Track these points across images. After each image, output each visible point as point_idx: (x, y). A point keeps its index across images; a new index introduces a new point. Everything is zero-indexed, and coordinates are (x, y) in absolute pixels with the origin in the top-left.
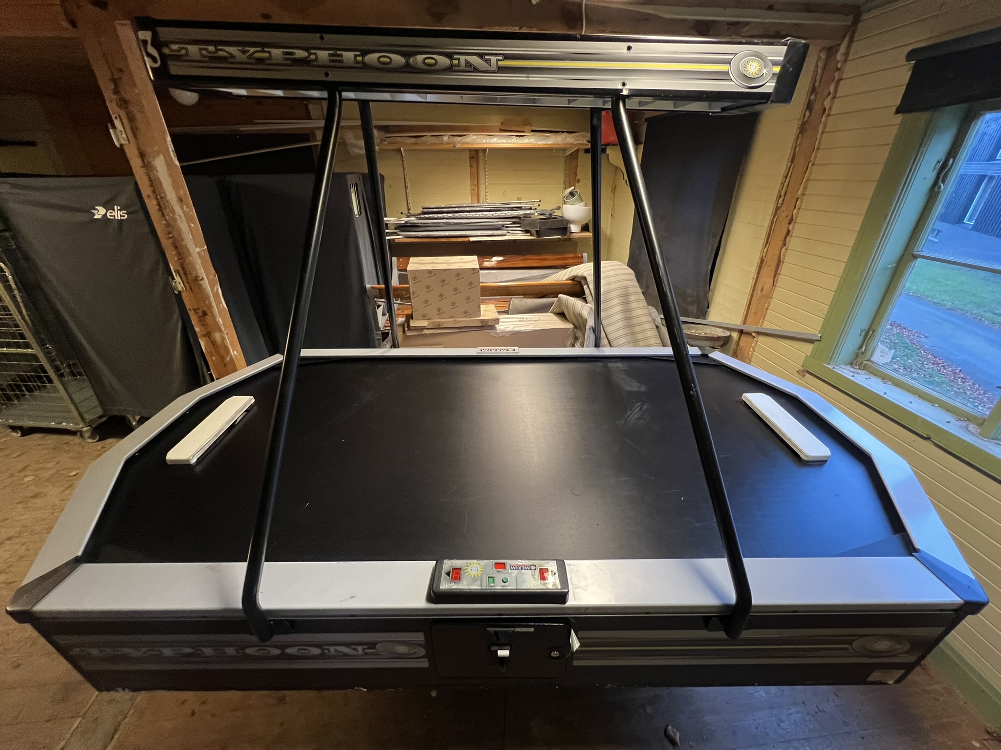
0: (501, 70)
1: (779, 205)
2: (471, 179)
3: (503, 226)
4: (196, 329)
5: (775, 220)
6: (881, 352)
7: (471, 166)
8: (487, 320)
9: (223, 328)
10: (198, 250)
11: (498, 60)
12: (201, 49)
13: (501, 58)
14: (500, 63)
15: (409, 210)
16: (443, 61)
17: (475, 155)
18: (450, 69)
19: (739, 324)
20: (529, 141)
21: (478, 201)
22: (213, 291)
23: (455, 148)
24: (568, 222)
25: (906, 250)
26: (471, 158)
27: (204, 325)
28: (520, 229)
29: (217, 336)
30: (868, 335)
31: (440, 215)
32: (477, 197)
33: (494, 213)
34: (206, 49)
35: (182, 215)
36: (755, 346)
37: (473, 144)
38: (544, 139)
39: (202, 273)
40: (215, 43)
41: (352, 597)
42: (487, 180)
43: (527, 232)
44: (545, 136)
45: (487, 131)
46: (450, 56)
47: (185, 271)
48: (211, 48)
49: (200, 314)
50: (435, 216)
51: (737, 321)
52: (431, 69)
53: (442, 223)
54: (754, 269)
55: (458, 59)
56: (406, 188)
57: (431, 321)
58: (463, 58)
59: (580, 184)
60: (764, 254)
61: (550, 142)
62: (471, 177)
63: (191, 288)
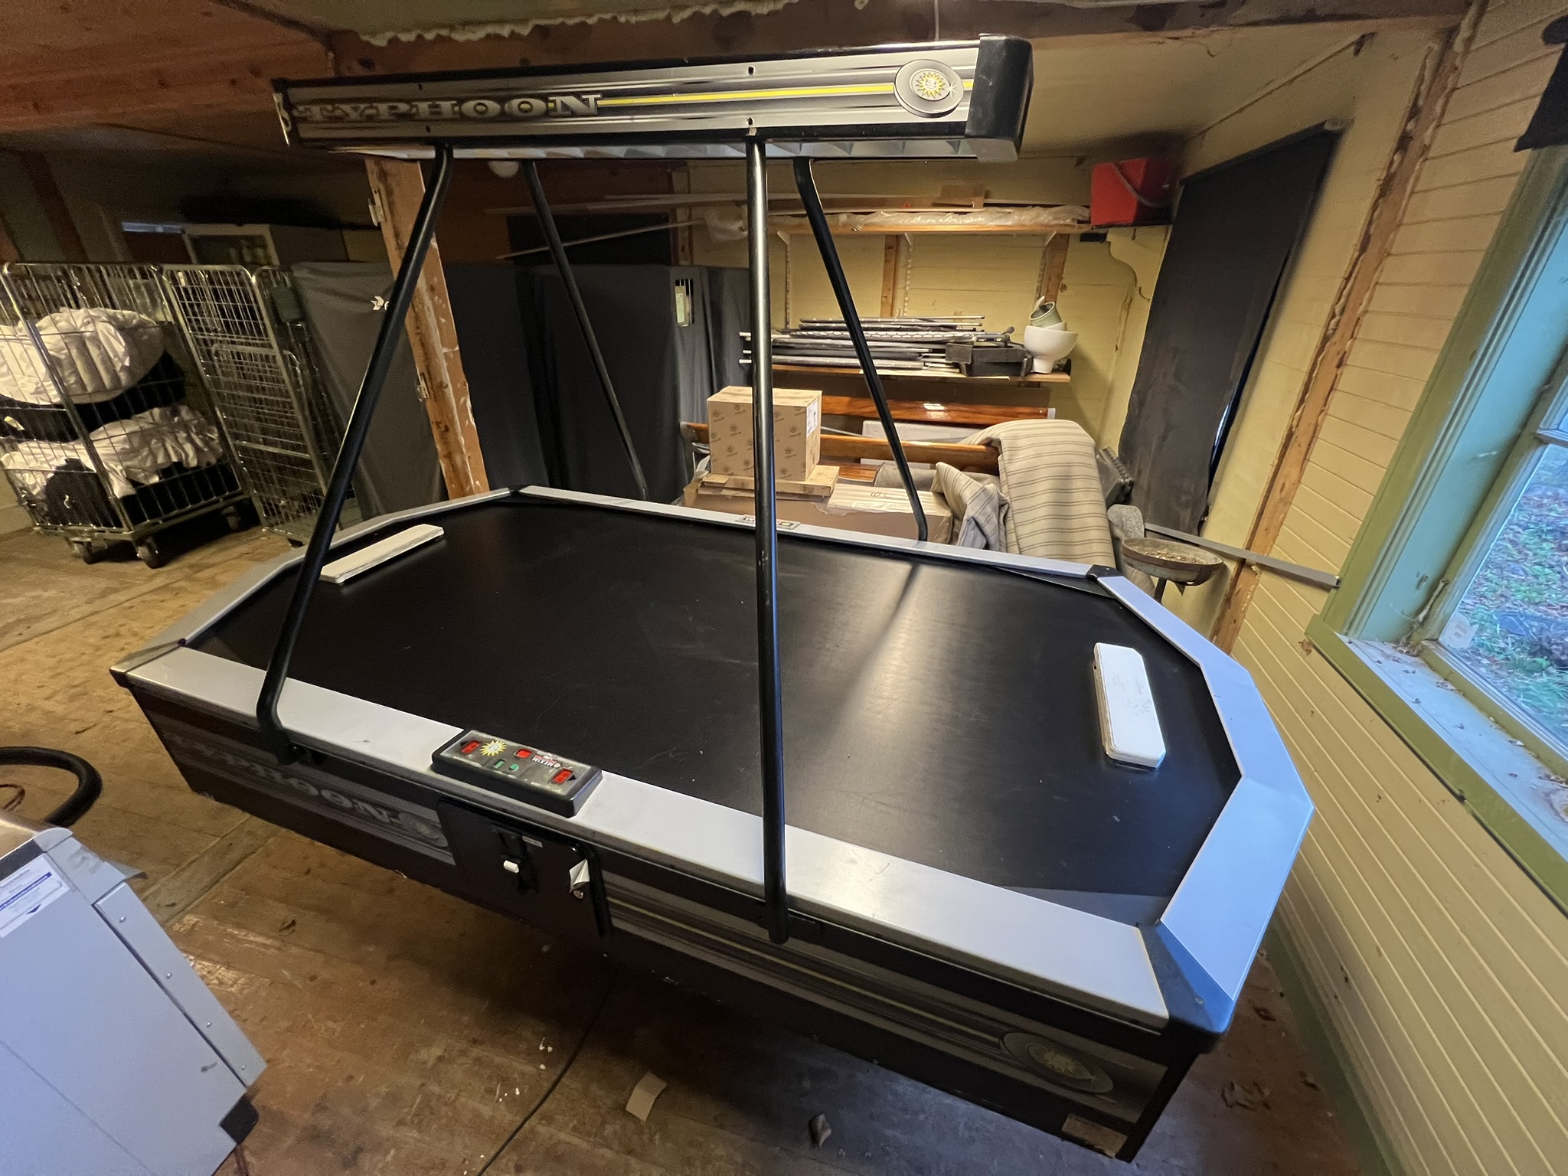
0: (602, 111)
1: (1330, 332)
2: (884, 280)
3: (920, 354)
4: (437, 447)
5: (1320, 358)
6: (1458, 626)
7: (886, 261)
8: (812, 487)
9: (464, 450)
10: (445, 350)
11: (596, 99)
12: (321, 110)
13: (599, 96)
14: (599, 102)
15: (787, 323)
16: (538, 104)
17: (894, 242)
18: (548, 114)
19: (1241, 547)
20: (978, 220)
21: (892, 315)
22: (457, 403)
23: (853, 233)
24: (1032, 356)
25: (1524, 425)
26: (888, 247)
27: (446, 443)
28: (943, 360)
29: (458, 459)
30: (1436, 588)
31: (823, 333)
32: (889, 308)
33: (905, 333)
34: (326, 109)
35: (431, 308)
36: (1255, 589)
37: (882, 226)
38: (1000, 218)
39: (447, 378)
40: (331, 101)
41: (366, 741)
42: (908, 283)
43: (956, 366)
44: (1006, 213)
45: (912, 206)
46: (544, 98)
47: (430, 374)
48: (330, 107)
49: (443, 429)
50: (816, 333)
51: (1236, 542)
52: (527, 117)
53: (826, 344)
54: (1275, 450)
55: (554, 101)
56: (787, 291)
57: (733, 477)
58: (558, 99)
59: (1066, 293)
60: (1295, 423)
61: (1010, 223)
62: (884, 277)
63: (435, 397)
